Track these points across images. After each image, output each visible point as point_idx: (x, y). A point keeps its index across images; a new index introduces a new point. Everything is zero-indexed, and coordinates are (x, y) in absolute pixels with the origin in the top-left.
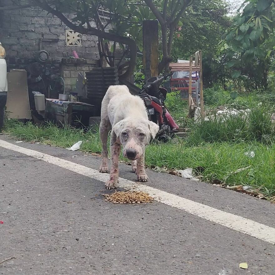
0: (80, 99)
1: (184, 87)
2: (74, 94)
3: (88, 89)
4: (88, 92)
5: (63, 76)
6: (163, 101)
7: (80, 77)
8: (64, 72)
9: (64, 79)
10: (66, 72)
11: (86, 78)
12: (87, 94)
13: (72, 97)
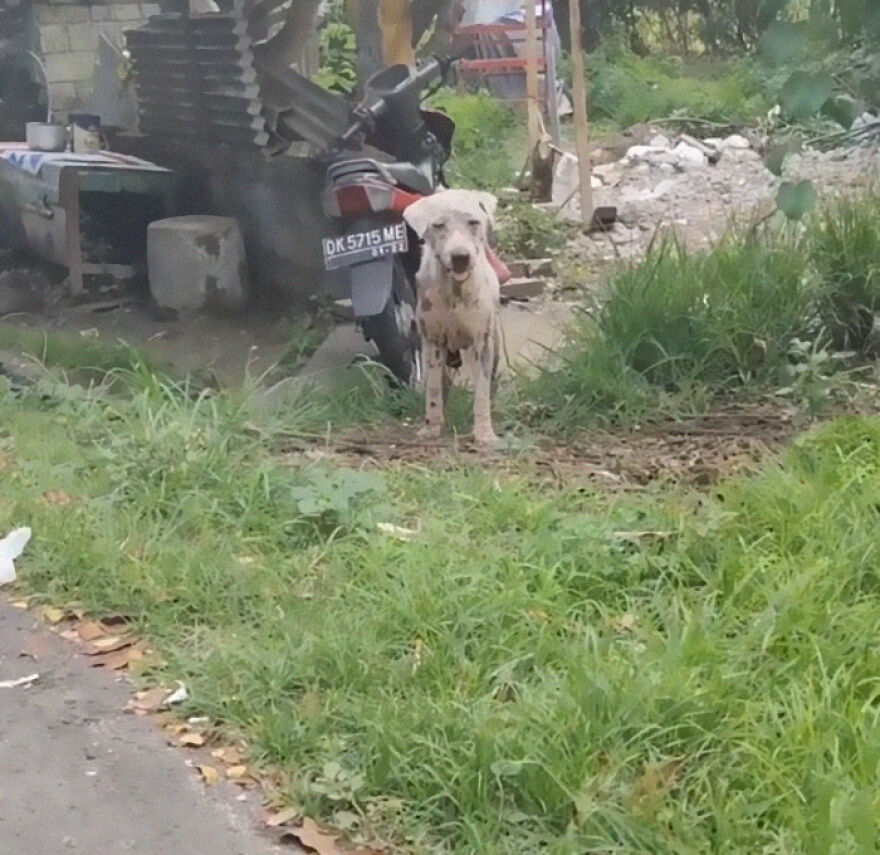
0: (111, 139)
1: (499, 56)
2: (87, 121)
3: (141, 100)
4: (142, 111)
5: (38, 49)
6: (438, 166)
7: (106, 52)
8: (42, 30)
9: (43, 60)
10: (49, 32)
11: (126, 54)
12: (138, 120)
13: (81, 135)
